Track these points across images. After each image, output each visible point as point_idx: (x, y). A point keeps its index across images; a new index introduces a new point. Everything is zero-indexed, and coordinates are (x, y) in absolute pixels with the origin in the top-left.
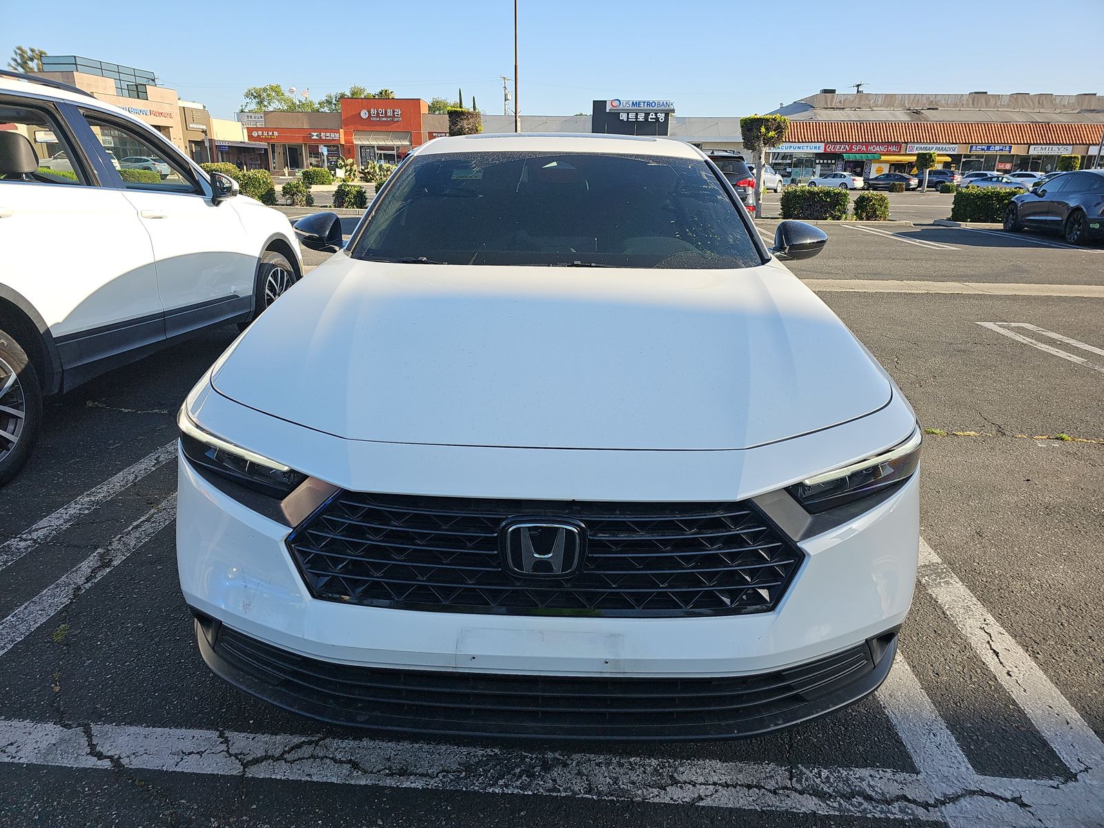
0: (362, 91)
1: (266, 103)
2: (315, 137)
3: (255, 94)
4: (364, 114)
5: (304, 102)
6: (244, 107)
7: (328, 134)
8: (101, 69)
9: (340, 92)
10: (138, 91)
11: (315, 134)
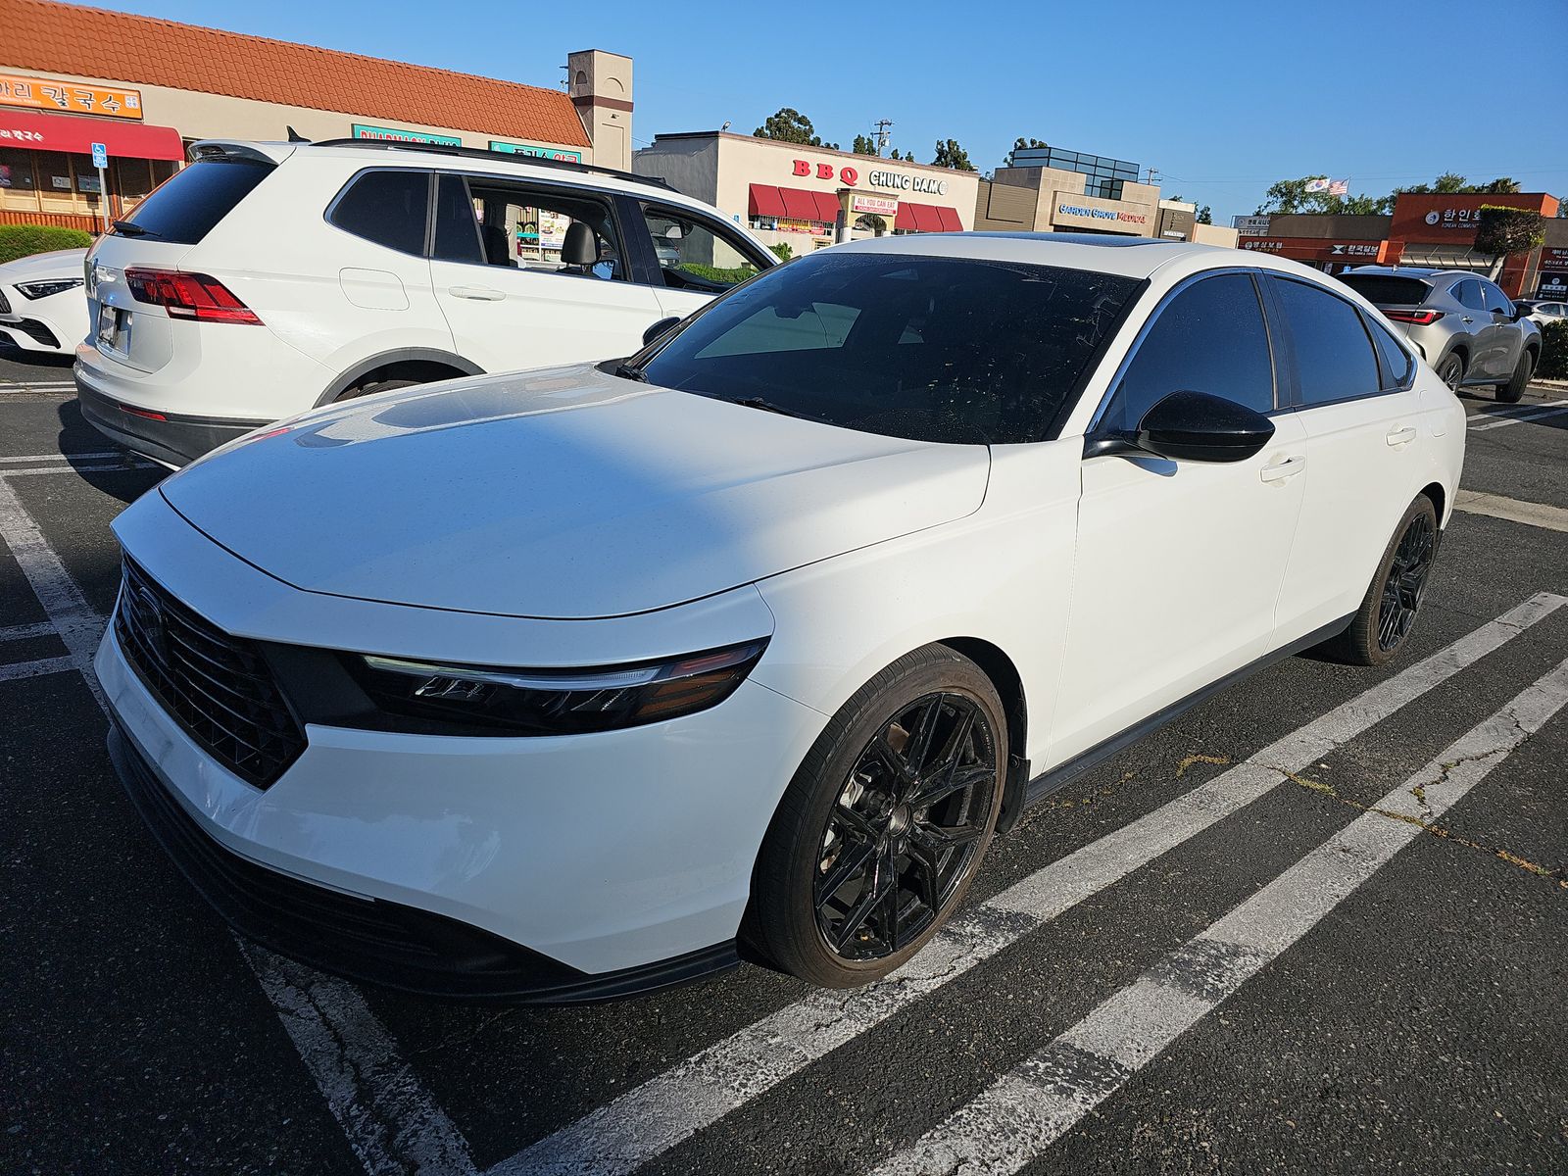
0: (1457, 181)
1: (1296, 203)
2: (1338, 252)
3: (1284, 190)
4: (1431, 218)
5: (1357, 200)
6: (1263, 208)
7: (1360, 248)
8: (1074, 162)
9: (1418, 184)
10: (1112, 190)
11: (1339, 247)
